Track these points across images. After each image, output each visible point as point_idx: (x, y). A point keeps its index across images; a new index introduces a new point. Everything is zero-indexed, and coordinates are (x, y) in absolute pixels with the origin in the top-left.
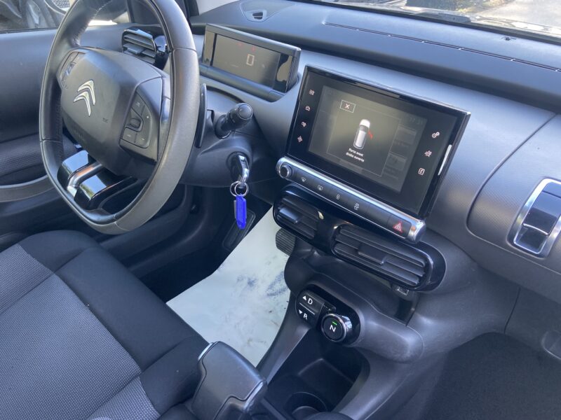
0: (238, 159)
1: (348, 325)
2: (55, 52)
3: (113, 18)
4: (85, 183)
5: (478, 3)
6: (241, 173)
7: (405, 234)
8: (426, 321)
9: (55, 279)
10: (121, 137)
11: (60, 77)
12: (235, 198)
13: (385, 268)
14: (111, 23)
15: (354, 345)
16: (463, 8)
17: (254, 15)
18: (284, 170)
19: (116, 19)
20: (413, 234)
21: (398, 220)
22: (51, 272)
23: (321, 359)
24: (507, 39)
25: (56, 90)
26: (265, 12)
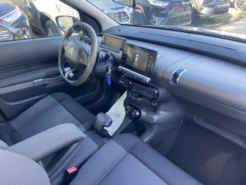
0: (108, 67)
1: (138, 114)
2: (64, 41)
3: (78, 33)
4: (69, 74)
5: (225, 21)
6: (109, 70)
7: (145, 81)
8: (161, 112)
9: (60, 105)
10: (79, 60)
11: (65, 48)
12: (107, 77)
13: (145, 94)
14: (77, 34)
15: (140, 119)
16: (217, 23)
17: (118, 30)
18: (119, 69)
19: (79, 33)
20: (147, 81)
21: (144, 78)
22: (58, 103)
23: (136, 132)
24: (189, 34)
25: (63, 51)
26: (121, 29)
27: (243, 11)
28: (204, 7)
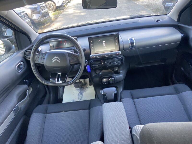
10: (70, 63)
20: (120, 53)
21: (117, 53)
24: (101, 24)
27: (53, 12)
28: (33, 15)
